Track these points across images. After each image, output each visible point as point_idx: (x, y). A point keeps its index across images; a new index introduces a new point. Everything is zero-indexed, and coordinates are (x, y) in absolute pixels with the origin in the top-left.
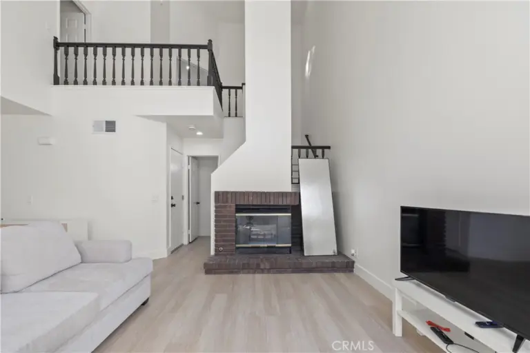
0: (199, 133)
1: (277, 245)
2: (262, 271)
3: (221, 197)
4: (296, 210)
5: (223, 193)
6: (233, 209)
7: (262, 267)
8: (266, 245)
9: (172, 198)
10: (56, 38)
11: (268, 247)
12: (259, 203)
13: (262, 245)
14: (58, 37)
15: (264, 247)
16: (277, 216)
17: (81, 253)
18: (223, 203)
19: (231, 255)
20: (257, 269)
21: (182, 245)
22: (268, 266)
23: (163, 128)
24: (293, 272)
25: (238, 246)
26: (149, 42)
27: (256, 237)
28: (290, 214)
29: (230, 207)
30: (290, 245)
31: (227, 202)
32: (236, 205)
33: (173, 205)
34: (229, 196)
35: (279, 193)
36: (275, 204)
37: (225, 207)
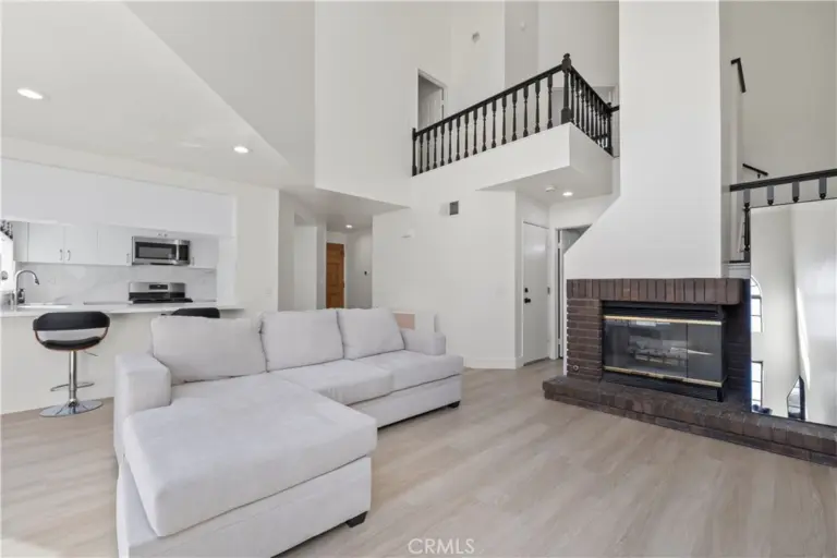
0: (568, 194)
1: (685, 379)
2: (639, 416)
3: (575, 289)
4: (734, 314)
5: (579, 281)
6: (597, 306)
7: (637, 407)
8: (661, 375)
9: (526, 290)
10: (414, 129)
11: (665, 380)
12: (643, 299)
13: (652, 374)
14: (417, 128)
15: (656, 378)
16: (687, 325)
17: (403, 339)
18: (580, 296)
19: (593, 379)
20: (627, 410)
21: (548, 359)
22: (648, 409)
23: (510, 198)
24: (707, 434)
25: (608, 368)
26: (503, 89)
27: (645, 358)
28: (719, 323)
29: (591, 303)
30: (719, 384)
31: (585, 296)
32: (603, 302)
33: (527, 301)
34: (590, 286)
35: (685, 281)
36: (677, 301)
37: (583, 303)
